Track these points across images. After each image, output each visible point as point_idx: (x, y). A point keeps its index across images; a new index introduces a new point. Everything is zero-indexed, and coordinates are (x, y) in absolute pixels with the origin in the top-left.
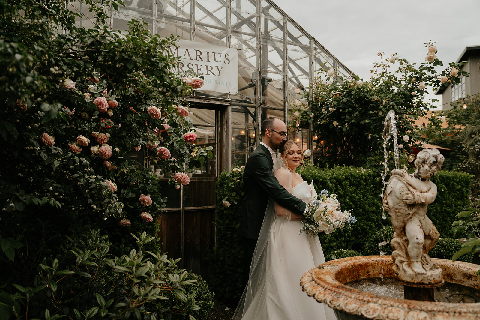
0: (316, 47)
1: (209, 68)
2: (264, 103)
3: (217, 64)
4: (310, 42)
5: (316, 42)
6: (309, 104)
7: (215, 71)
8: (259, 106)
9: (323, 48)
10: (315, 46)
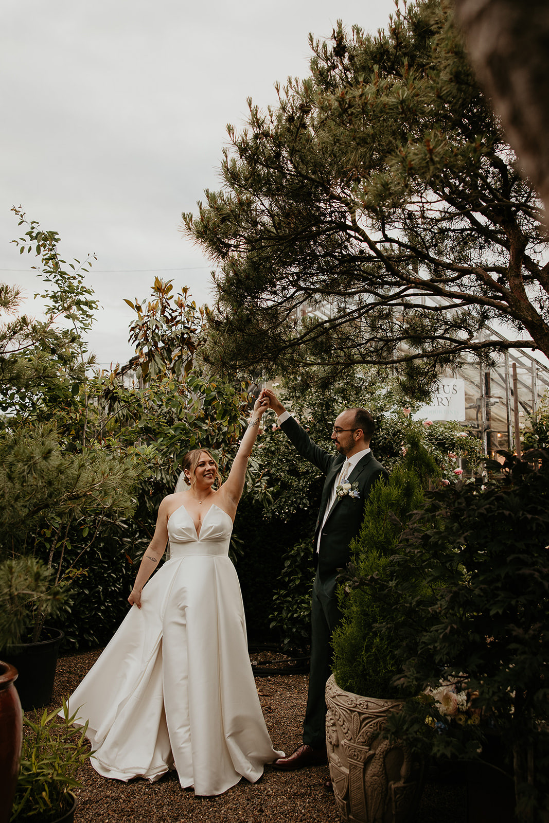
0: (539, 367)
1: (440, 400)
2: (489, 427)
3: (446, 395)
4: (532, 364)
5: (538, 362)
6: (533, 426)
7: (445, 402)
8: (485, 431)
9: (546, 368)
10: (537, 366)
